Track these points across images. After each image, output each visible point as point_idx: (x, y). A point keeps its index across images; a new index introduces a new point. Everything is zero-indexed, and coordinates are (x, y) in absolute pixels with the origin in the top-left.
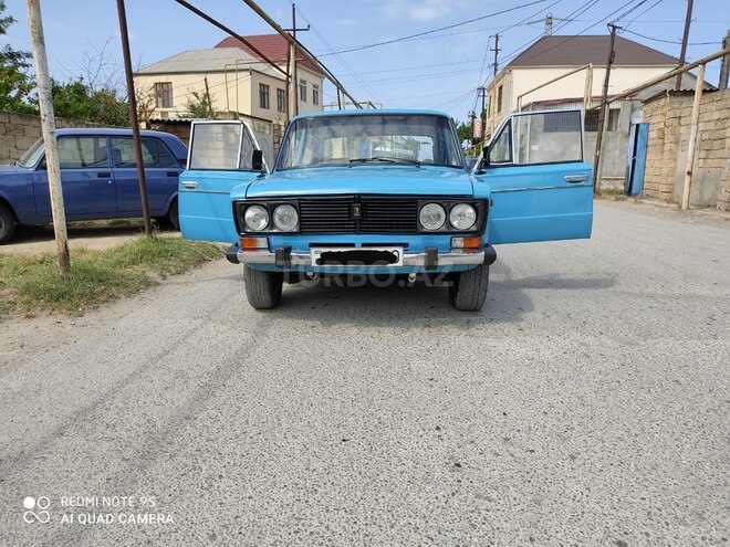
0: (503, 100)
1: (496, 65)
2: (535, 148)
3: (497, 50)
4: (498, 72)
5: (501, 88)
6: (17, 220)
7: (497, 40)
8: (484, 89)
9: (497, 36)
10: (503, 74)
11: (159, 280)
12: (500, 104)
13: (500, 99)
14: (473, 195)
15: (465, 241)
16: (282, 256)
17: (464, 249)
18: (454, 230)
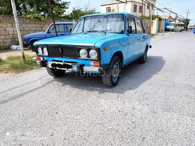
14: (94, 46)
15: (94, 63)
16: (41, 63)
17: (95, 66)
18: (91, 59)
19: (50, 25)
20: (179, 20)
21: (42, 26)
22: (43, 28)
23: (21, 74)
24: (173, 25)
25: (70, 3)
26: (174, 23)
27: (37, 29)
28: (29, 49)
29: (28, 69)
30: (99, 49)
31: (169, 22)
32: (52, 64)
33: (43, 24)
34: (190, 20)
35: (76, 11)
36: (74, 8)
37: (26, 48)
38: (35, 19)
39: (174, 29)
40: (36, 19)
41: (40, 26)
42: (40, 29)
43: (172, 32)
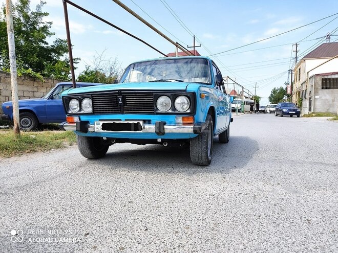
0: (301, 75)
1: (296, 58)
2: (316, 97)
3: (297, 51)
4: (298, 62)
5: (300, 69)
6: (38, 121)
7: (297, 46)
8: (292, 70)
9: (297, 45)
10: (300, 63)
11: (68, 146)
12: (299, 77)
13: (299, 74)
14: (186, 90)
15: (183, 119)
16: (79, 125)
17: (184, 124)
18: (177, 112)
19: (56, 86)
20: (246, 97)
21: (35, 89)
22: (35, 93)
23: (15, 159)
24: (239, 102)
25: (80, 59)
26: (241, 100)
27: (26, 94)
28: (8, 128)
29: (27, 151)
30: (194, 94)
31: (232, 98)
32: (103, 124)
33: (37, 87)
34: (260, 98)
35: (92, 72)
36: (87, 67)
37: (3, 127)
38: (23, 78)
39: (241, 109)
40: (25, 78)
41: (31, 90)
42: (31, 94)
43: (239, 113)
